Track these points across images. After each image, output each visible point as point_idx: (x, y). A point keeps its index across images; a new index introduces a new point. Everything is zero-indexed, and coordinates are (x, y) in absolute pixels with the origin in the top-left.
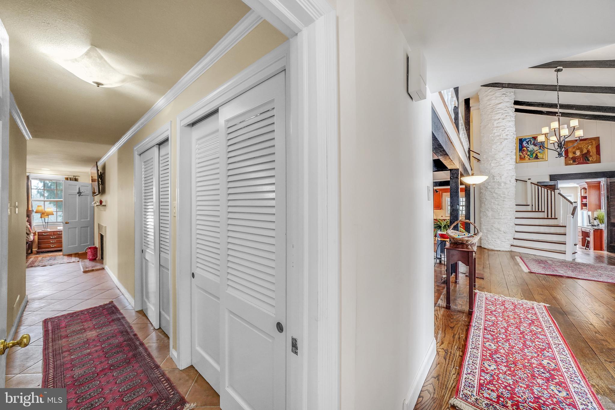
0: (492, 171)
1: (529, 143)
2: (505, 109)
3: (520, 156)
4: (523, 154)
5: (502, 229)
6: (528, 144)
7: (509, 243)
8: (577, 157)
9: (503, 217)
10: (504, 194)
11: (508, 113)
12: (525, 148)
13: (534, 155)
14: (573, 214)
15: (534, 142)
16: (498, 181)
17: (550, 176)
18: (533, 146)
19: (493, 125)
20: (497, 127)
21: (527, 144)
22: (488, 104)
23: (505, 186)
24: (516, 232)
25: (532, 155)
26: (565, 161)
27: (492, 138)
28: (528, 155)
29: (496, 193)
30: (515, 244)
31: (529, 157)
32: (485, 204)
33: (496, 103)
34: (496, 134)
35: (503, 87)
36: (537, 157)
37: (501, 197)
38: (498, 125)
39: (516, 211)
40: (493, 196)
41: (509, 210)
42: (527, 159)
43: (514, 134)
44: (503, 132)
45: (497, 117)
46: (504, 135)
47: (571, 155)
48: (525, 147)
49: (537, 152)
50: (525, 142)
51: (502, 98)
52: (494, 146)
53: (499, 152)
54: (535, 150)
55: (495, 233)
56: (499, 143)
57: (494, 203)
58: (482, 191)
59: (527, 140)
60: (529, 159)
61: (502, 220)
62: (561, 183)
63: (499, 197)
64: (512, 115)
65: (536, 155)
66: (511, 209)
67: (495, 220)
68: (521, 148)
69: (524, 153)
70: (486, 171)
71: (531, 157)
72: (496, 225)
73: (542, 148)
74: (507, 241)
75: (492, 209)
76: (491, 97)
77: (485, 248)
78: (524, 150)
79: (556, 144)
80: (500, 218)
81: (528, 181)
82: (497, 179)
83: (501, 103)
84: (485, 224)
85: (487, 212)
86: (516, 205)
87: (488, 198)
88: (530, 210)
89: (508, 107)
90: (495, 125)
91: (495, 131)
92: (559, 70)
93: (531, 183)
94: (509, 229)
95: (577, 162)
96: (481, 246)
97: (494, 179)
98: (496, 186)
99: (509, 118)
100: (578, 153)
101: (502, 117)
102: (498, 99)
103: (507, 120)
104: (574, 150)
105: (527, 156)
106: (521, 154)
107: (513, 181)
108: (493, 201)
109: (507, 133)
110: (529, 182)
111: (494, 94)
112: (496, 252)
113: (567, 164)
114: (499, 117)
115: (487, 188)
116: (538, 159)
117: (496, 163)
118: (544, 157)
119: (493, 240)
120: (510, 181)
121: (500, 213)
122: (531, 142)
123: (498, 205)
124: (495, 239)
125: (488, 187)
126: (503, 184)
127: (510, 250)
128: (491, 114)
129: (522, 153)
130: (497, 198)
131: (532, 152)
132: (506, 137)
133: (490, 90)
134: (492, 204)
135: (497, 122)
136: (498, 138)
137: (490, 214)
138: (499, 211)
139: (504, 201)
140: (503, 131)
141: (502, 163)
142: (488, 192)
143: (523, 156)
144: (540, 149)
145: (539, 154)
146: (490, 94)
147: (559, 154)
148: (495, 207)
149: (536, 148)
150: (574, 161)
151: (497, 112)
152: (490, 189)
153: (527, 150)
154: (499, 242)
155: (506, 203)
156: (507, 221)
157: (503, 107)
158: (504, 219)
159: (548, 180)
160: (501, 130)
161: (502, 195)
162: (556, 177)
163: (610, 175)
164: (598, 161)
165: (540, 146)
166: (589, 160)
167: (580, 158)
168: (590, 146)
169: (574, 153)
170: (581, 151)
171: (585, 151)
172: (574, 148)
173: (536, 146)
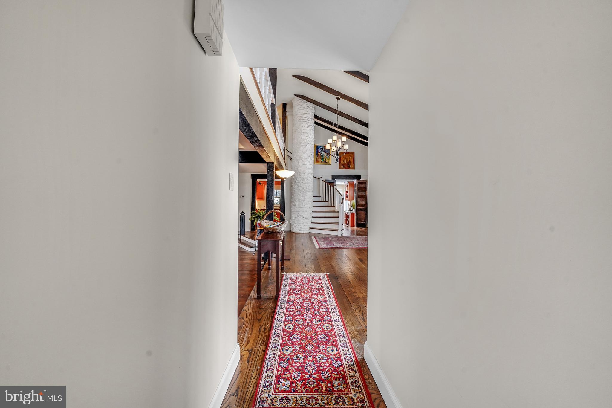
0: (299, 168)
1: (322, 150)
2: (309, 120)
3: (317, 159)
5: (304, 216)
6: (321, 151)
7: (309, 226)
9: (305, 206)
10: (306, 188)
11: (311, 123)
12: (319, 154)
13: (324, 159)
14: (342, 203)
16: (303, 177)
17: (332, 176)
18: (323, 152)
19: (301, 130)
20: (304, 133)
22: (298, 112)
23: (307, 182)
24: (313, 217)
25: (323, 159)
26: (340, 166)
27: (300, 141)
28: (321, 159)
30: (312, 227)
32: (294, 196)
33: (303, 113)
34: (303, 138)
35: (308, 101)
36: (325, 162)
37: (304, 190)
38: (304, 131)
39: (313, 202)
40: (299, 189)
41: (309, 201)
42: (320, 162)
43: (313, 140)
44: (307, 138)
45: (303, 125)
46: (307, 140)
47: (342, 163)
48: (319, 152)
49: (326, 157)
50: (319, 149)
51: (307, 110)
52: (301, 148)
53: (304, 153)
55: (300, 219)
56: (304, 146)
57: (300, 195)
58: (292, 184)
59: (321, 147)
61: (304, 209)
62: (337, 181)
63: (303, 190)
64: (313, 125)
65: (325, 159)
66: (310, 200)
67: (300, 208)
68: (317, 153)
69: (319, 157)
70: (296, 168)
71: (323, 160)
72: (301, 213)
74: (307, 225)
75: (299, 199)
76: (301, 106)
77: (293, 232)
78: (319, 155)
79: (335, 152)
80: (303, 207)
81: (320, 178)
82: (302, 176)
83: (306, 114)
84: (294, 213)
85: (295, 202)
86: (313, 197)
87: (296, 190)
88: (321, 200)
89: (311, 119)
90: (302, 131)
91: (302, 136)
92: (338, 99)
93: (322, 180)
94: (309, 215)
95: (345, 168)
96: (291, 231)
97: (300, 175)
98: (301, 181)
99: (310, 128)
100: (345, 162)
101: (307, 125)
102: (304, 109)
103: (309, 128)
104: (344, 159)
107: (312, 178)
108: (299, 193)
109: (309, 139)
111: (302, 105)
112: (300, 235)
113: (340, 168)
114: (305, 125)
115: (295, 182)
116: (326, 162)
117: (302, 162)
118: (329, 162)
119: (299, 224)
120: (310, 178)
121: (304, 203)
122: (323, 149)
123: (302, 196)
124: (300, 224)
125: (297, 182)
126: (305, 180)
127: (308, 232)
128: (300, 121)
129: (318, 157)
130: (302, 191)
131: (323, 157)
132: (308, 142)
133: (300, 101)
135: (303, 128)
136: (303, 142)
137: (297, 203)
138: (303, 201)
139: (306, 193)
140: (307, 136)
141: (305, 163)
142: (296, 185)
143: (318, 159)
144: (327, 155)
146: (300, 104)
147: (336, 160)
148: (300, 198)
149: (325, 154)
150: (343, 167)
151: (304, 120)
152: (298, 183)
153: (321, 155)
154: (302, 226)
155: (307, 195)
156: (307, 209)
157: (307, 117)
158: (306, 208)
159: (331, 179)
160: (305, 136)
161: (305, 188)
162: (335, 177)
163: (358, 177)
164: (354, 168)
165: (327, 153)
166: (350, 167)
167: (346, 165)
168: (350, 158)
169: (344, 161)
170: (347, 161)
171: (348, 161)
172: (343, 157)
173: (325, 153)
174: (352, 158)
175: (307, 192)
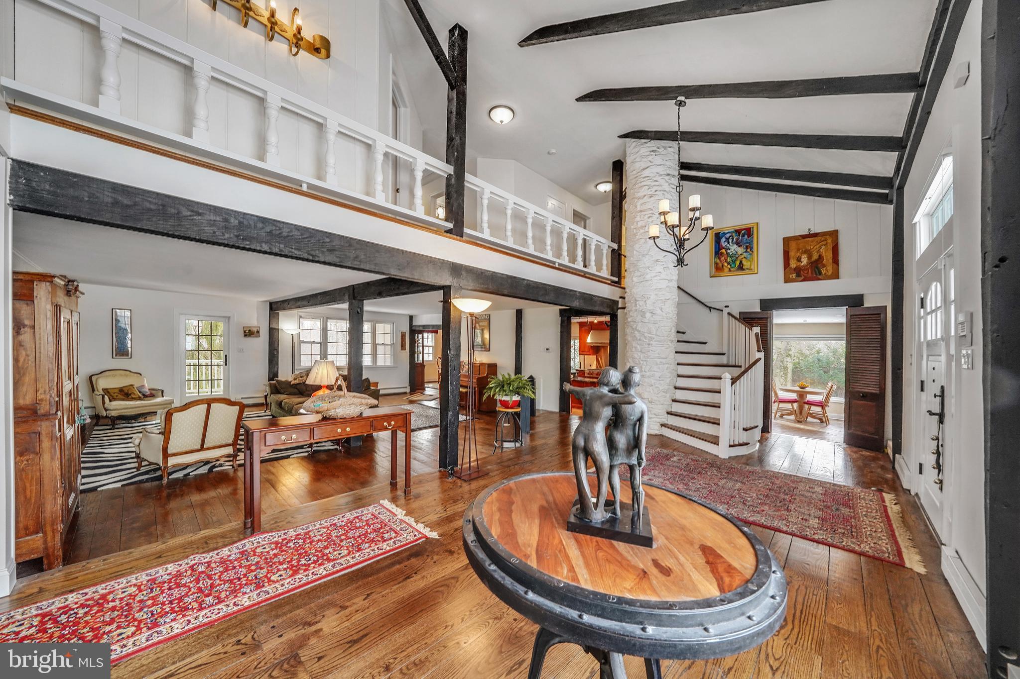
0: (634, 291)
1: (730, 241)
2: (655, 179)
3: (716, 264)
4: (721, 261)
6: (729, 243)
7: (658, 420)
8: (803, 266)
9: (648, 374)
10: (650, 333)
11: (661, 186)
12: (724, 251)
13: (738, 263)
15: (737, 239)
16: (642, 308)
17: (761, 300)
18: (735, 246)
19: (636, 207)
20: (641, 211)
21: (726, 243)
22: (632, 169)
23: (652, 319)
24: (673, 400)
25: (734, 262)
26: (785, 274)
27: (634, 231)
28: (728, 263)
29: (639, 331)
30: (669, 422)
31: (729, 266)
32: (627, 350)
33: (641, 168)
34: (640, 224)
35: (652, 139)
36: (741, 267)
37: (645, 337)
38: (643, 208)
39: (678, 364)
40: (636, 336)
41: (658, 362)
42: (726, 270)
44: (650, 220)
45: (641, 194)
47: (793, 264)
48: (724, 248)
49: (743, 256)
50: (723, 240)
51: (650, 158)
52: (637, 246)
53: (643, 256)
54: (739, 253)
57: (636, 348)
59: (727, 236)
60: (730, 270)
62: (778, 316)
63: (642, 338)
64: (667, 189)
65: (741, 262)
68: (718, 251)
69: (723, 258)
71: (733, 266)
73: (749, 250)
74: (654, 416)
76: (635, 157)
78: (722, 253)
81: (724, 309)
83: (647, 168)
87: (630, 338)
89: (661, 175)
90: (639, 209)
91: (638, 219)
92: (681, 104)
93: (729, 314)
94: (659, 395)
95: (803, 278)
97: (636, 305)
98: (639, 318)
99: (659, 195)
100: (805, 260)
101: (649, 193)
102: (644, 160)
103: (657, 197)
104: (798, 254)
105: (726, 264)
106: (718, 261)
107: (668, 309)
108: (634, 344)
110: (726, 311)
111: (637, 153)
113: (787, 280)
114: (643, 194)
116: (744, 269)
117: (640, 276)
118: (752, 267)
120: (663, 309)
121: (643, 367)
122: (733, 239)
123: (641, 351)
125: (630, 319)
126: (648, 315)
127: (661, 434)
129: (720, 259)
130: (640, 340)
131: (735, 257)
133: (634, 144)
134: (634, 349)
135: (641, 201)
136: (642, 231)
139: (649, 344)
140: (649, 217)
141: (648, 277)
142: (630, 328)
143: (720, 265)
144: (746, 252)
145: (744, 262)
146: (633, 151)
148: (636, 356)
149: (740, 250)
150: (798, 275)
151: (643, 184)
152: (632, 323)
153: (728, 253)
155: (651, 348)
156: (653, 382)
157: (651, 175)
158: (649, 377)
159: (759, 310)
160: (647, 216)
161: (646, 335)
162: (769, 305)
163: (854, 301)
164: (836, 276)
165: (747, 247)
166: (820, 273)
167: (808, 269)
168: (823, 247)
169: (799, 260)
170: (810, 257)
171: (815, 257)
172: (798, 250)
173: (740, 246)
174: (830, 247)
175: (651, 343)
